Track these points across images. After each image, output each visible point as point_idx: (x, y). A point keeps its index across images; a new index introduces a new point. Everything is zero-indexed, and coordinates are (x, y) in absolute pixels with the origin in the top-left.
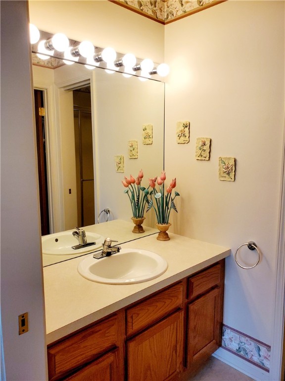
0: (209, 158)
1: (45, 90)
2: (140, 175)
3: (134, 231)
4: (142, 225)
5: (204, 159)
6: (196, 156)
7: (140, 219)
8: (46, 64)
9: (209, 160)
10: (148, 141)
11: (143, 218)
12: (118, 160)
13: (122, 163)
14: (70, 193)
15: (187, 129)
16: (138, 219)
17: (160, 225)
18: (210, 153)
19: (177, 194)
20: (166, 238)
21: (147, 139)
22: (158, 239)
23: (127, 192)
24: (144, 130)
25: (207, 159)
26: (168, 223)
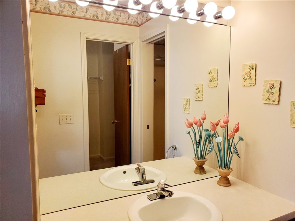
0: (279, 101)
1: (132, 44)
2: (203, 117)
3: (195, 172)
4: (203, 166)
5: (272, 103)
6: (263, 99)
7: (202, 160)
8: (133, 23)
9: (278, 104)
10: (213, 84)
11: (205, 160)
12: (184, 102)
13: (188, 104)
14: (148, 128)
15: (253, 72)
16: (199, 160)
17: (221, 170)
18: (279, 96)
19: (241, 139)
20: (226, 184)
21: (212, 82)
22: (218, 183)
23: (189, 133)
24: (209, 74)
25: (276, 102)
26: (229, 168)
